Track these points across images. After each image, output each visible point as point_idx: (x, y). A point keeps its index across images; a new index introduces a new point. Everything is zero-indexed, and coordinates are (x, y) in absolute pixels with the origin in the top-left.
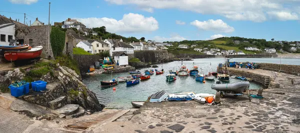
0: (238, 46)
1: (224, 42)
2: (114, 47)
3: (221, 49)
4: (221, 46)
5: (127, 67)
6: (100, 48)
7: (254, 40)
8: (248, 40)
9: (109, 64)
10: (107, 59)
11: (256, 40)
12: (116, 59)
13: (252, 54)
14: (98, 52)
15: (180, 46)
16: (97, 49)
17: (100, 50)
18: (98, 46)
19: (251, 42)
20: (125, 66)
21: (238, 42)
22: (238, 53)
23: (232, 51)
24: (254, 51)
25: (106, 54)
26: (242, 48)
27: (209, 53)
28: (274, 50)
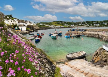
0: (61, 24)
1: (56, 23)
2: (19, 23)
3: (55, 26)
4: (55, 24)
5: (26, 31)
6: (13, 22)
7: (66, 22)
8: (64, 22)
9: (17, 30)
10: (16, 28)
11: (67, 22)
12: (20, 28)
13: (66, 27)
14: (11, 24)
15: (41, 24)
16: (11, 23)
17: (12, 24)
18: (11, 22)
19: (65, 23)
20: (25, 31)
21: (60, 23)
22: (62, 27)
23: (59, 26)
24: (67, 26)
25: (16, 26)
26: (62, 25)
27: (51, 27)
28: (73, 25)
